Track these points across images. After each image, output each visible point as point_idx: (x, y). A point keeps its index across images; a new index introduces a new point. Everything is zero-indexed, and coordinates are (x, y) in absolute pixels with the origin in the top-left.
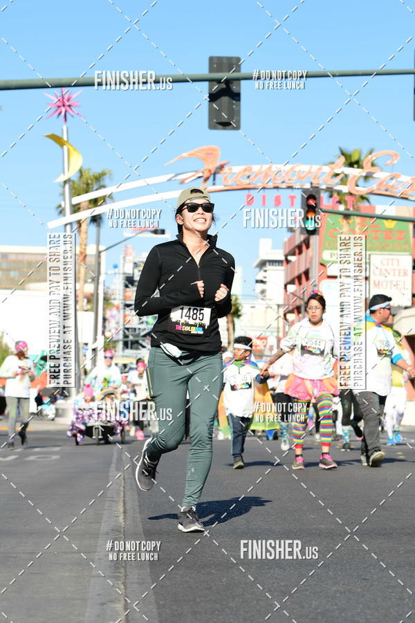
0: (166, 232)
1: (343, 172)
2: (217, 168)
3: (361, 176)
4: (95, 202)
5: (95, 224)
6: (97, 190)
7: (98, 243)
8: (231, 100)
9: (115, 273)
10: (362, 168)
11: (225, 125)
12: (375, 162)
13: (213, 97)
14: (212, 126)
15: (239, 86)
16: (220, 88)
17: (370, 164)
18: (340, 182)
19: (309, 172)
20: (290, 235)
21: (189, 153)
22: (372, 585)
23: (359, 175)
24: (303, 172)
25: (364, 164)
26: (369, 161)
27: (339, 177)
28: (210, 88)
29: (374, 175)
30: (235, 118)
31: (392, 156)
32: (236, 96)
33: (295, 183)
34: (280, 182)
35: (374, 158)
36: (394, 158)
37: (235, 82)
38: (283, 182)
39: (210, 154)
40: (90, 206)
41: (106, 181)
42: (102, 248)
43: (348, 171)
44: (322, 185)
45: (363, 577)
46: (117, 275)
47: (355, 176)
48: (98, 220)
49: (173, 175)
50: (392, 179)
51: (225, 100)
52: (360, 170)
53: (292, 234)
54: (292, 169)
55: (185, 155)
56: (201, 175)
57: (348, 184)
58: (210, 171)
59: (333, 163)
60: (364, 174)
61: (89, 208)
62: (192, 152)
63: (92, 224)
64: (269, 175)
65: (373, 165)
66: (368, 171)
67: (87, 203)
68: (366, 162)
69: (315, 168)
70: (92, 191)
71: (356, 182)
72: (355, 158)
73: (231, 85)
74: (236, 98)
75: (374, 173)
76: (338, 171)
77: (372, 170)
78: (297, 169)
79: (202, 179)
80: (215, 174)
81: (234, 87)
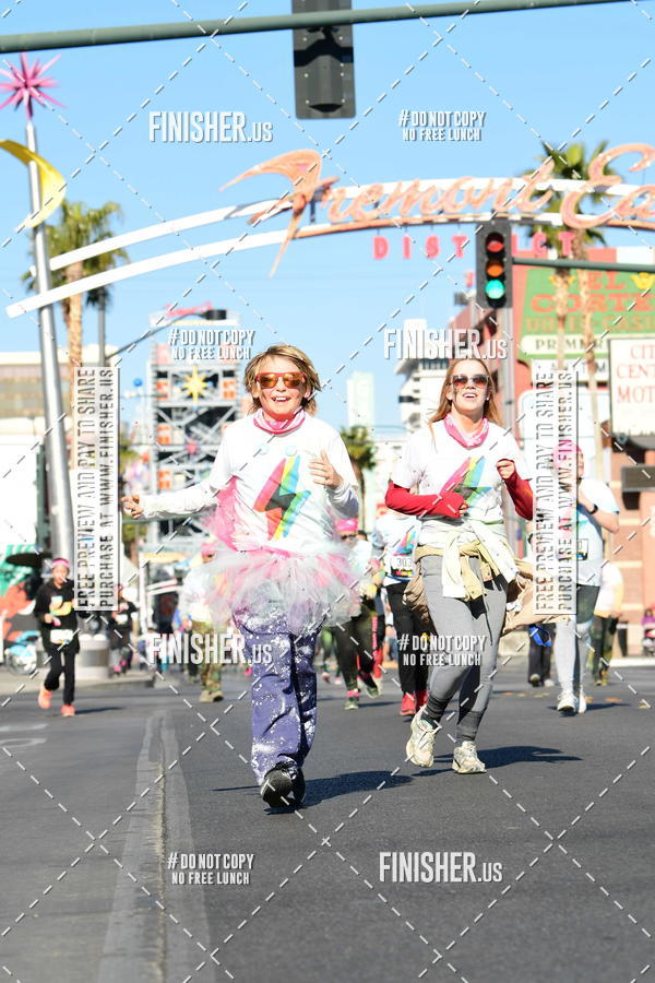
0: (228, 315)
1: (550, 188)
2: (316, 192)
3: (586, 194)
4: (94, 264)
5: (97, 305)
6: (96, 241)
7: (103, 341)
8: (336, 61)
9: (139, 396)
10: (587, 178)
11: (327, 109)
12: (611, 166)
13: (302, 58)
14: (302, 113)
15: (350, 35)
16: (313, 40)
17: (601, 171)
18: (546, 207)
19: (489, 191)
20: (459, 309)
21: (263, 165)
22: (621, 949)
23: (582, 192)
24: (478, 190)
25: (591, 173)
26: (599, 165)
27: (545, 198)
28: (296, 41)
29: (609, 191)
30: (345, 95)
31: (641, 153)
32: (346, 54)
33: (463, 213)
34: (435, 211)
35: (609, 159)
36: (646, 157)
37: (342, 29)
38: (441, 212)
39: (302, 166)
40: (85, 273)
41: (112, 223)
42: (109, 350)
43: (562, 185)
44: (513, 213)
45: (605, 934)
46: (143, 399)
47: (574, 194)
48: (101, 298)
49: (233, 208)
50: (642, 196)
51: (324, 61)
52: (583, 182)
53: (464, 307)
54: (457, 186)
55: (256, 168)
56: (287, 204)
57: (562, 209)
58: (304, 197)
59: (532, 172)
60: (591, 190)
61: (83, 277)
62: (268, 163)
63: (90, 305)
64: (414, 201)
65: (607, 171)
66: (596, 183)
67: (78, 268)
68: (594, 167)
69: (499, 182)
70: (88, 244)
71: (577, 205)
72: (573, 160)
73: (334, 35)
74: (344, 58)
75: (608, 187)
76: (541, 187)
77: (605, 180)
78: (465, 186)
79: (291, 213)
80: (313, 202)
81: (341, 38)
